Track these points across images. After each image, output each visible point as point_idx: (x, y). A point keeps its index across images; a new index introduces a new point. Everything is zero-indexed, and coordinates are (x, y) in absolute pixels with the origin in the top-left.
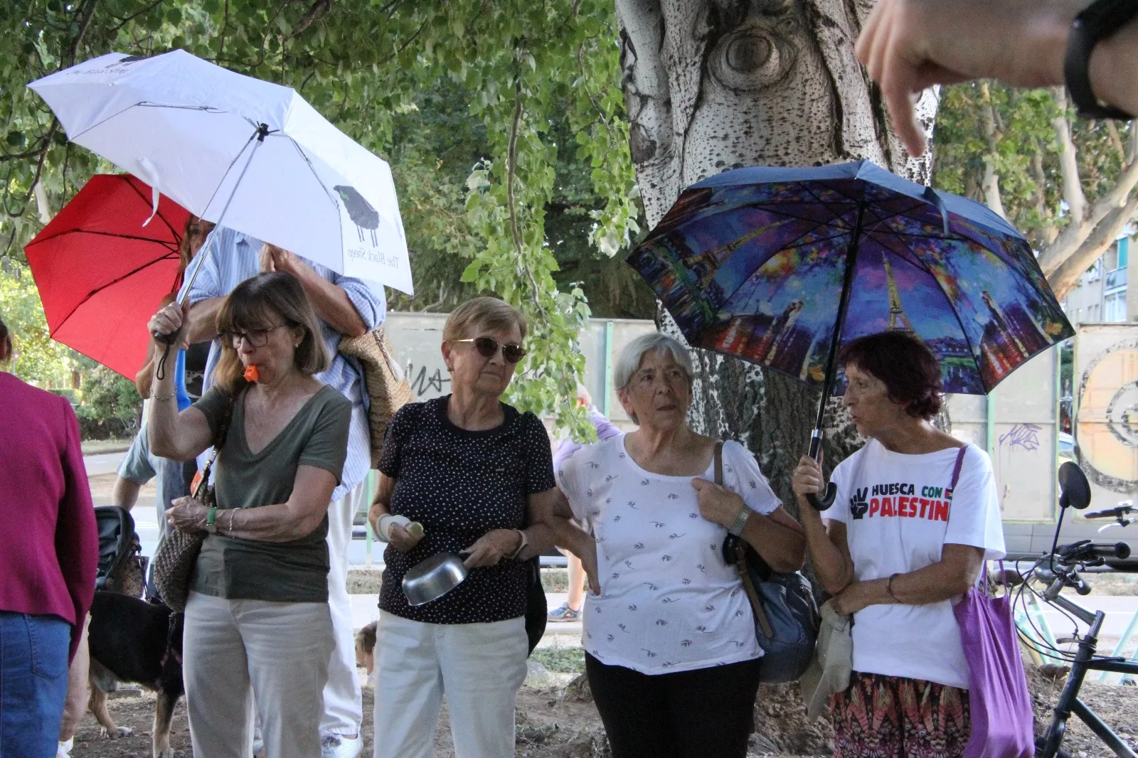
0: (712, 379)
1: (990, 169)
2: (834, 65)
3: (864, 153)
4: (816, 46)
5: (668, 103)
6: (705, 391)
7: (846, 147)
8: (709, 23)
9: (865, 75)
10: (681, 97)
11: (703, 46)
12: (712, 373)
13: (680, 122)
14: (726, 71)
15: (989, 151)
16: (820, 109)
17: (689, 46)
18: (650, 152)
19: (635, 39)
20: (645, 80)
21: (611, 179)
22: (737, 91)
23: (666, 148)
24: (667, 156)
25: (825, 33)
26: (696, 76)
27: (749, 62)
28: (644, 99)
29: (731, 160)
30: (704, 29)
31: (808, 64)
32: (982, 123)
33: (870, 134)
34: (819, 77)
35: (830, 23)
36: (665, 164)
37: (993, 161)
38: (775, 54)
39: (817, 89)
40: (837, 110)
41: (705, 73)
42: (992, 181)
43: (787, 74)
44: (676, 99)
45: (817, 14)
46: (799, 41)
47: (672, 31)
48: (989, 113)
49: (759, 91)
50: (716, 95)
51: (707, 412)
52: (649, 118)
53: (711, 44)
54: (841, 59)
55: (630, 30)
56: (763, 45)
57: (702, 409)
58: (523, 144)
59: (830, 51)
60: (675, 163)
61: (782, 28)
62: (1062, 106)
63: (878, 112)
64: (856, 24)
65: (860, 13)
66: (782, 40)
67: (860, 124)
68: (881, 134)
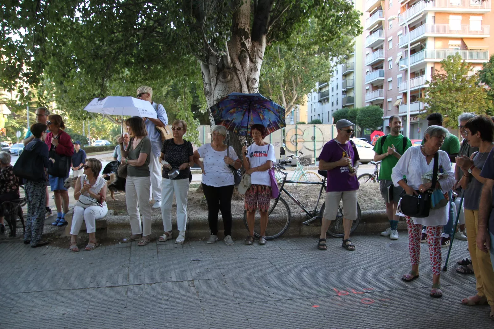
2: (240, 77)
4: (237, 74)
5: (211, 85)
9: (245, 80)
10: (213, 84)
13: (213, 88)
14: (221, 79)
16: (238, 85)
17: (214, 75)
18: (208, 93)
19: (204, 73)
20: (206, 80)
21: (203, 99)
22: (223, 82)
23: (211, 93)
24: (211, 94)
25: (238, 72)
26: (215, 79)
27: (225, 77)
28: (206, 84)
29: (222, 95)
30: (217, 71)
31: (235, 78)
33: (247, 90)
34: (237, 80)
35: (239, 70)
36: (210, 95)
38: (229, 76)
39: (237, 82)
40: (241, 86)
41: (217, 79)
43: (232, 79)
44: (212, 84)
45: (236, 69)
46: (234, 74)
47: (211, 72)
49: (227, 82)
50: (219, 83)
52: (207, 87)
53: (218, 74)
54: (241, 77)
56: (227, 74)
58: (186, 93)
59: (239, 75)
60: (212, 95)
61: (230, 71)
62: (282, 88)
63: (248, 86)
64: (244, 71)
65: (244, 69)
66: (231, 73)
67: (245, 88)
68: (249, 90)
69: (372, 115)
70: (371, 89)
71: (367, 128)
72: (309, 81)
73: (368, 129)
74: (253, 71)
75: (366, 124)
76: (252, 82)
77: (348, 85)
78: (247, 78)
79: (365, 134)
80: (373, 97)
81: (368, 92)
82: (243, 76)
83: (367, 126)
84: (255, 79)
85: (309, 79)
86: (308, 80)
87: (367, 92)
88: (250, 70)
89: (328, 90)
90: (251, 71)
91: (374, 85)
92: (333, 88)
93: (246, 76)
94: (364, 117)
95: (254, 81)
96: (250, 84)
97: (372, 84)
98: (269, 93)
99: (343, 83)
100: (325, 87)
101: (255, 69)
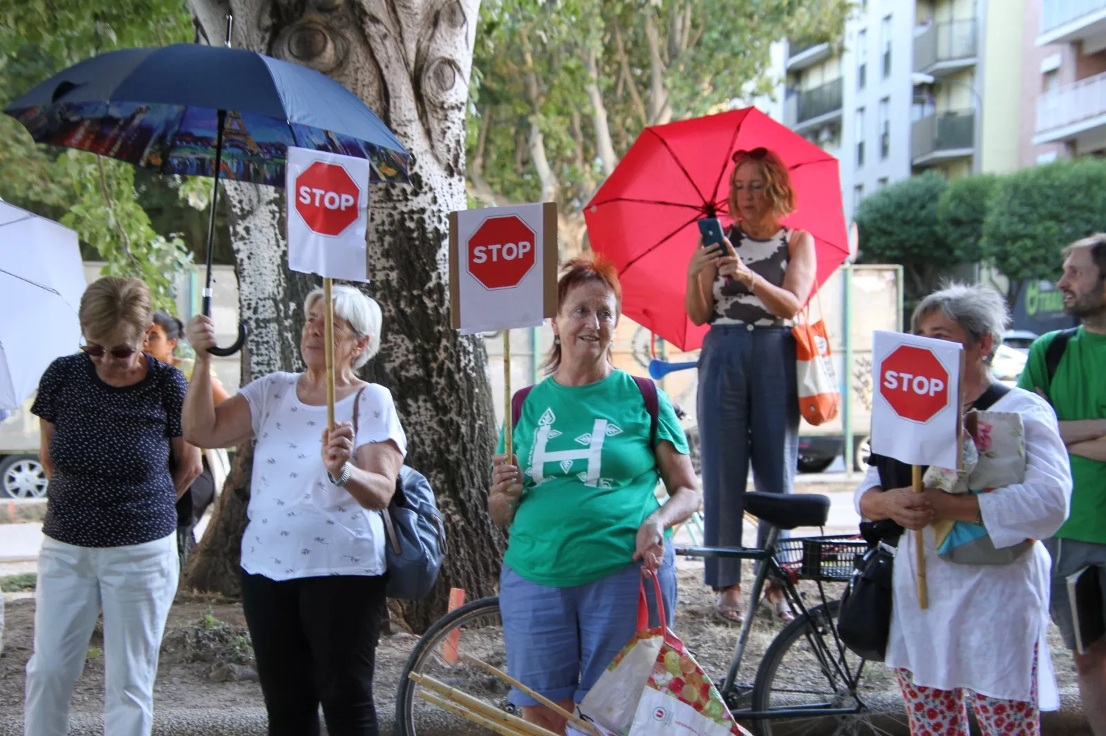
0: (287, 323)
1: (535, 129)
2: (380, 56)
3: (409, 130)
4: (365, 39)
6: (280, 334)
7: (394, 126)
8: (272, 16)
9: (407, 65)
11: (267, 36)
12: (286, 317)
15: (533, 112)
16: (371, 93)
17: (255, 37)
19: (207, 27)
25: (372, 29)
27: (308, 51)
30: (267, 21)
31: (358, 54)
32: (527, 87)
33: (413, 115)
34: (368, 66)
35: (375, 20)
37: (538, 121)
38: (330, 46)
39: (367, 76)
40: (385, 94)
42: (538, 140)
43: (341, 63)
45: (364, 12)
46: (350, 35)
47: (239, 24)
48: (533, 79)
51: (283, 352)
53: (274, 34)
54: (386, 51)
55: (202, 18)
56: (319, 38)
57: (278, 349)
59: (376, 44)
61: (335, 23)
62: (593, 74)
63: (419, 97)
64: (398, 21)
65: (401, 13)
66: (335, 33)
67: (405, 104)
68: (423, 115)
69: (1072, 208)
70: (1069, 72)
71: (1042, 277)
72: (735, 39)
73: (1045, 285)
74: (443, 26)
75: (1034, 260)
76: (439, 76)
77: (943, 51)
78: (412, 57)
79: (1031, 310)
80: (1081, 115)
81: (1054, 83)
82: (397, 49)
83: (1041, 268)
84: (451, 63)
85: (736, 30)
86: (726, 35)
87: (1045, 88)
88: (426, 17)
89: (839, 82)
90: (435, 24)
91: (1090, 49)
92: (862, 70)
93: (412, 48)
94: (1022, 218)
95: (448, 70)
96: (429, 86)
97: (1076, 43)
98: (530, 102)
99: (917, 42)
100: (821, 62)
101: (453, 12)
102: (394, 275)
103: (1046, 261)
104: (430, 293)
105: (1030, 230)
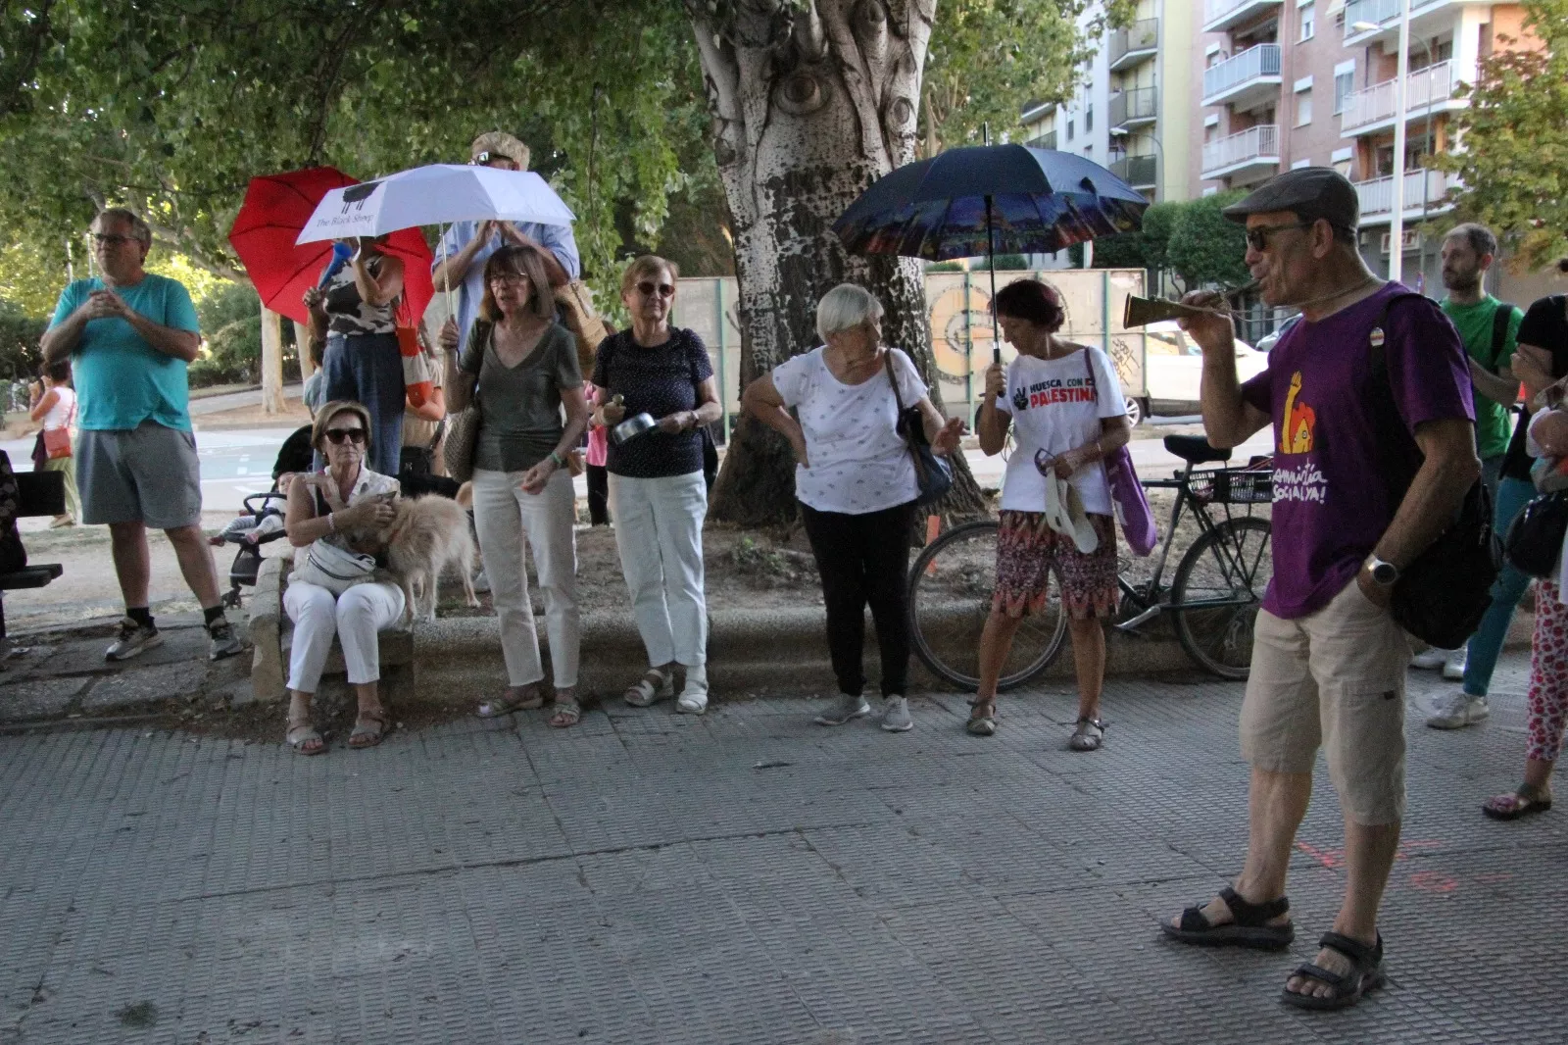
0: (783, 312)
2: (856, 96)
3: (875, 155)
4: (844, 85)
5: (742, 124)
6: (777, 320)
7: (866, 152)
8: (772, 69)
9: (875, 103)
10: (753, 120)
11: (768, 86)
12: (782, 307)
13: (752, 135)
14: (785, 101)
16: (849, 126)
17: (758, 85)
18: (731, 157)
19: (718, 81)
20: (726, 107)
22: (793, 115)
23: (742, 155)
24: (743, 160)
25: (849, 76)
26: (764, 104)
27: (801, 94)
28: (726, 122)
29: (791, 162)
30: (768, 73)
31: (839, 98)
33: (879, 143)
34: (846, 105)
35: (852, 69)
36: (741, 166)
38: (817, 91)
39: (845, 113)
40: (859, 127)
41: (770, 103)
43: (827, 102)
44: (749, 121)
45: (843, 63)
46: (833, 81)
47: (746, 75)
49: (809, 115)
50: (779, 119)
51: (778, 334)
52: (730, 134)
53: (773, 84)
54: (859, 93)
55: (714, 75)
56: (809, 85)
57: (774, 332)
59: (852, 87)
60: (749, 166)
61: (822, 73)
63: (884, 128)
64: (868, 68)
65: (871, 63)
66: (821, 81)
67: (873, 136)
68: (886, 143)
74: (901, 71)
75: (1206, 267)
76: (898, 112)
78: (878, 97)
82: (868, 90)
83: (1211, 272)
84: (906, 101)
88: (888, 67)
90: (895, 71)
93: (878, 90)
94: (1198, 236)
95: (904, 106)
96: (891, 119)
101: (907, 62)
102: (867, 271)
103: (1215, 267)
104: (894, 285)
105: (1203, 244)
